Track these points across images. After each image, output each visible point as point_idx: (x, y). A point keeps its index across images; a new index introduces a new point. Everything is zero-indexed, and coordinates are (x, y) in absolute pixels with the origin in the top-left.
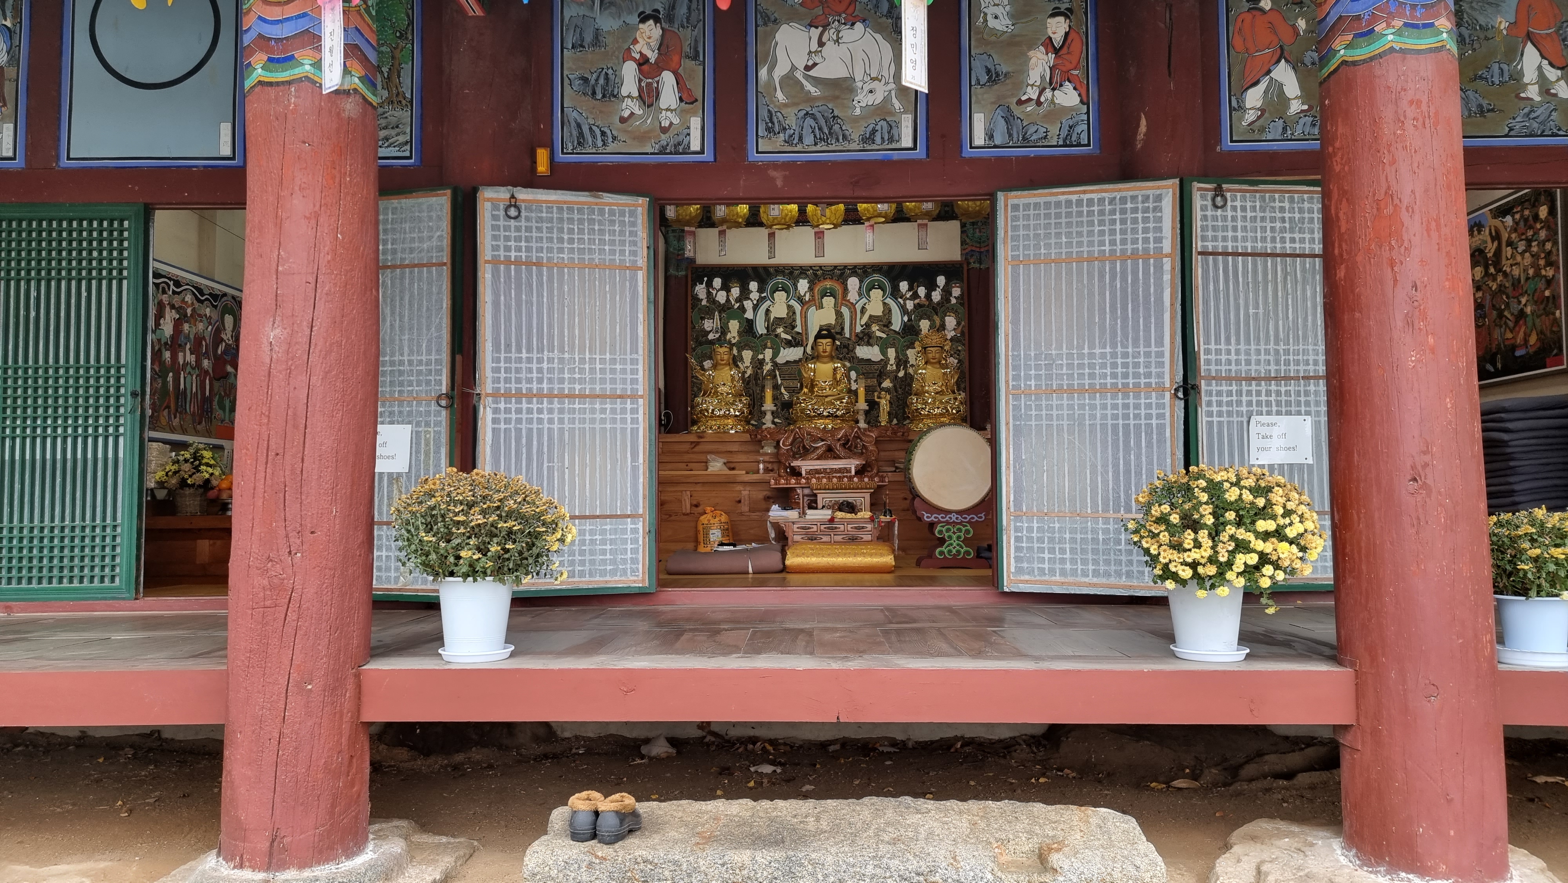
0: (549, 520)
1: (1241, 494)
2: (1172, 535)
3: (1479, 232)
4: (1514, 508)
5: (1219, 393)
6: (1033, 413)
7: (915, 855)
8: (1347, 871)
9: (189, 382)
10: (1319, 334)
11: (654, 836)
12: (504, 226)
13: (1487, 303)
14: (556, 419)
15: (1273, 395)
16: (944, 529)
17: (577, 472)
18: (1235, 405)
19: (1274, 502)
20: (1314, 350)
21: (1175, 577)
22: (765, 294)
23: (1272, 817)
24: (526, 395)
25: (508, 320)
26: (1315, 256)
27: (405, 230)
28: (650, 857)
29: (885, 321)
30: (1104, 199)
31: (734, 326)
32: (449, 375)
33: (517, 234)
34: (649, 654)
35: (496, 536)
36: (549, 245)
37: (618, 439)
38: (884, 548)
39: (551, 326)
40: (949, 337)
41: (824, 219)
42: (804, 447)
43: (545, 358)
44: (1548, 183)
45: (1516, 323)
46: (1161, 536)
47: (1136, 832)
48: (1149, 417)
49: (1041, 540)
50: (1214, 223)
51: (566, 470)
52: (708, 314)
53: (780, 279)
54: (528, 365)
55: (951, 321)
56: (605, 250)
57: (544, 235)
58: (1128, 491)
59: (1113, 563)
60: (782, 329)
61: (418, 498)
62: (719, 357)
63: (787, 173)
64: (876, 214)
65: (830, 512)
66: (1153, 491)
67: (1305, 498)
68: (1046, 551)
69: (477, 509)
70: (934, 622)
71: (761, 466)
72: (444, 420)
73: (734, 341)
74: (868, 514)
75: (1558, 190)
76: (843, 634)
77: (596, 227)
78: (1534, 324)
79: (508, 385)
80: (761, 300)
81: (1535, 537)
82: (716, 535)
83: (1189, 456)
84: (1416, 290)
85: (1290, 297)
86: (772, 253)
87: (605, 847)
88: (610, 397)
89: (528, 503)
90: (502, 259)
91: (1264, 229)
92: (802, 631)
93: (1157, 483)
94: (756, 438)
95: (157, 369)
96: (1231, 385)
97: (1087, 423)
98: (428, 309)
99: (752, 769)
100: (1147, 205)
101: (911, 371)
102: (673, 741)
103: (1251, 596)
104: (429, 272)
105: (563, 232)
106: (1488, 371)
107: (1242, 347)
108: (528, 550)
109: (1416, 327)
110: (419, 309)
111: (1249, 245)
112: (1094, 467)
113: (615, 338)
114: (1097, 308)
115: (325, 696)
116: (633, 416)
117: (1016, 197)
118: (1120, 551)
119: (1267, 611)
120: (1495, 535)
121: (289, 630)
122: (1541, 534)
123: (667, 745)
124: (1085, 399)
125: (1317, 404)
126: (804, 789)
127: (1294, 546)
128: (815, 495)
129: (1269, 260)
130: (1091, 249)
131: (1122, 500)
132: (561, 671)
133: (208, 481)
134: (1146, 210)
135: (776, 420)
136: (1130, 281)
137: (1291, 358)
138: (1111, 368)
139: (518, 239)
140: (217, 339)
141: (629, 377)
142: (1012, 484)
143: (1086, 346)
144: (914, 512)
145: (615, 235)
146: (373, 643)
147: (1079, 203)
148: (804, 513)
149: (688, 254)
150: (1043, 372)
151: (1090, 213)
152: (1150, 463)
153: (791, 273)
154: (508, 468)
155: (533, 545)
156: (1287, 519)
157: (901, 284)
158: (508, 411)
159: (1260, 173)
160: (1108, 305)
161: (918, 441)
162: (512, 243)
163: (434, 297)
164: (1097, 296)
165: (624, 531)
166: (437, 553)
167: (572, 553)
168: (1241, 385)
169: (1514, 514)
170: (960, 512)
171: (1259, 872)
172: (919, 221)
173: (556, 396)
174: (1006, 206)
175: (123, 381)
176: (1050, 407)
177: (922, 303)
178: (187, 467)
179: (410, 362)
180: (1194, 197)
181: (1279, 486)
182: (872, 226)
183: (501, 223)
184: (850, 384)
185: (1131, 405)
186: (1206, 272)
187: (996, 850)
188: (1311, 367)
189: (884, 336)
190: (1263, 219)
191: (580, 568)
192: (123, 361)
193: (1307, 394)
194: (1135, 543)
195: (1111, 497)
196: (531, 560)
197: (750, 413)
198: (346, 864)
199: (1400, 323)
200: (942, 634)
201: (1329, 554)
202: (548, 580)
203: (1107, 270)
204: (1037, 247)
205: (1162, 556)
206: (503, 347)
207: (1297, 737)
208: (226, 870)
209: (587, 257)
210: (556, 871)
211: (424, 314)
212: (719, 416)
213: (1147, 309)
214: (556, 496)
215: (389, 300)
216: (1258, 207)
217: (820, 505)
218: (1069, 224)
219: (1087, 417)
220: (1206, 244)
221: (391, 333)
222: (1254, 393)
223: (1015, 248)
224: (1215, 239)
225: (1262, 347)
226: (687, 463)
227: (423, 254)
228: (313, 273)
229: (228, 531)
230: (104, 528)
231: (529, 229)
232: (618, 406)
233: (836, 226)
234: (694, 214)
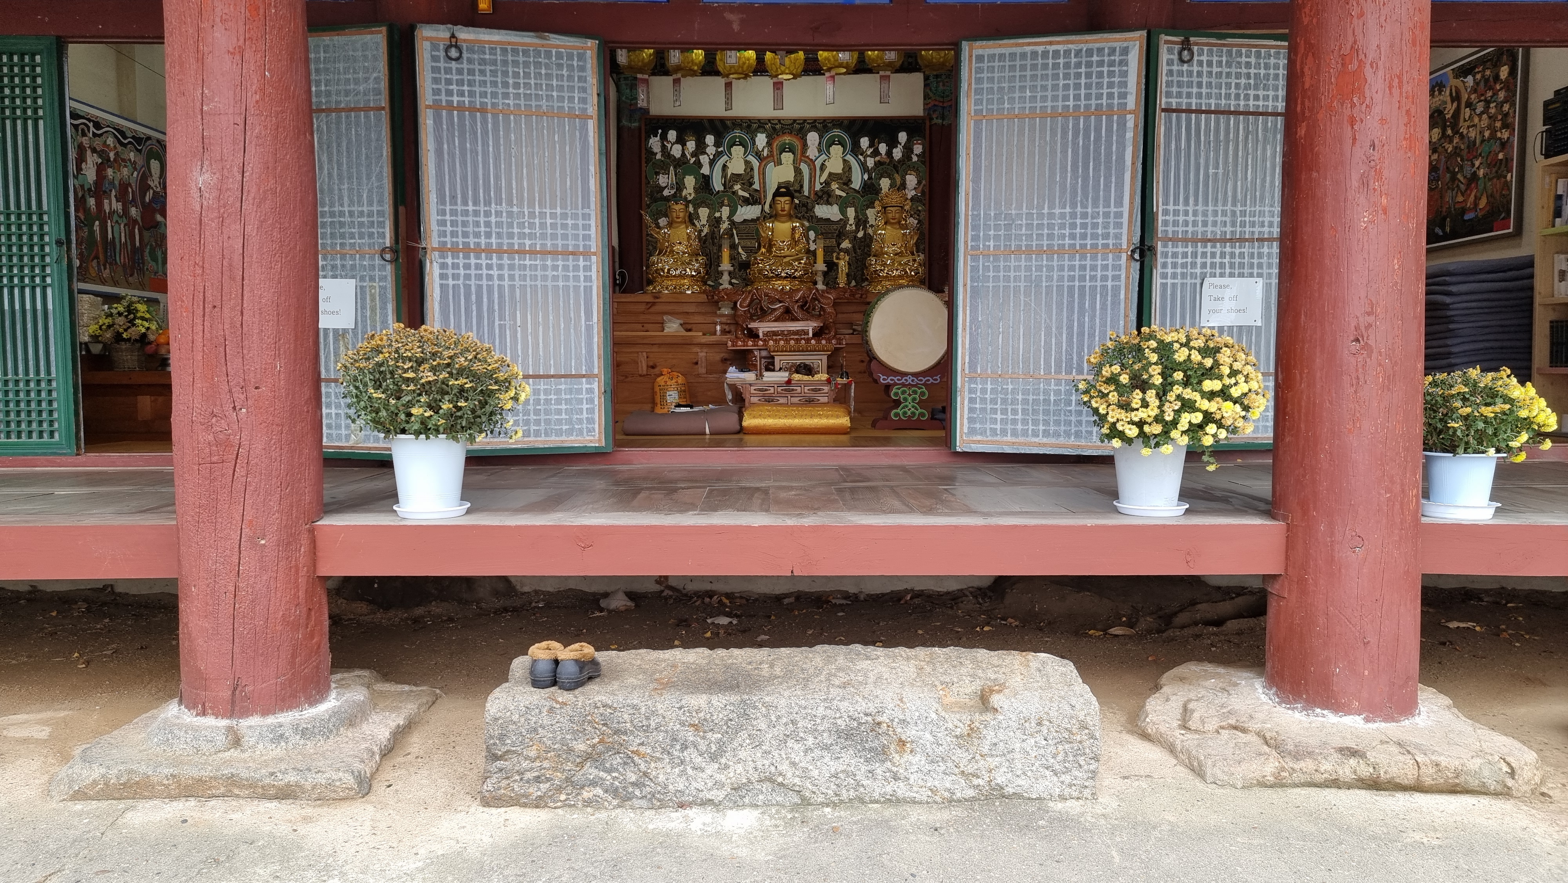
0: (502, 378)
1: (1190, 355)
2: (1120, 395)
3: (1440, 92)
4: (1449, 368)
5: (1175, 255)
6: (991, 274)
7: (864, 698)
8: (1267, 707)
9: (117, 231)
10: (1276, 195)
11: (614, 682)
12: (445, 68)
13: (1442, 167)
14: (506, 276)
15: (1227, 257)
16: (899, 391)
17: (530, 331)
18: (1189, 267)
19: (1221, 362)
20: (1270, 211)
21: (1121, 435)
22: (721, 149)
23: (1200, 660)
24: (474, 250)
25: (452, 170)
26: (1278, 114)
27: (339, 70)
28: (610, 702)
29: (845, 179)
30: (1070, 51)
31: (690, 181)
32: (392, 227)
33: (459, 77)
34: (606, 511)
35: (447, 393)
36: (494, 90)
37: (571, 297)
38: (841, 411)
39: (497, 178)
40: (909, 197)
41: (783, 68)
42: (762, 309)
43: (493, 212)
44: (1510, 42)
45: (1468, 186)
46: (1110, 396)
47: (1074, 675)
48: (1104, 278)
49: (994, 401)
50: (1179, 79)
51: (519, 329)
52: (662, 168)
53: (737, 133)
54: (475, 219)
55: (911, 180)
56: (552, 96)
57: (488, 78)
58: (1080, 353)
59: (1062, 423)
60: (739, 186)
61: (365, 354)
62: (674, 214)
63: (745, 16)
64: (837, 64)
65: (787, 374)
66: (1105, 352)
67: (1252, 358)
68: (999, 412)
69: (427, 366)
70: (887, 481)
71: (718, 328)
72: (389, 274)
73: (690, 198)
74: (824, 376)
75: (1520, 49)
76: (798, 492)
77: (543, 72)
78: (1485, 188)
79: (454, 240)
80: (718, 155)
81: (1467, 396)
82: (672, 396)
83: (1142, 317)
84: (1374, 150)
85: (1250, 157)
86: (729, 105)
87: (565, 693)
88: (562, 253)
89: (480, 361)
90: (444, 104)
91: (1229, 86)
92: (758, 489)
93: (1109, 344)
94: (713, 299)
95: (82, 217)
96: (1187, 247)
97: (1044, 284)
98: (367, 157)
99: (709, 621)
100: (1113, 58)
101: (870, 231)
102: (631, 595)
103: (1193, 455)
104: (367, 117)
105: (508, 76)
106: (1437, 234)
107: (1200, 208)
108: (481, 408)
109: (1371, 187)
110: (358, 157)
111: (1213, 102)
112: (1048, 329)
113: (566, 191)
114: (1058, 166)
115: (279, 551)
116: (586, 274)
117: (981, 47)
118: (1070, 411)
119: (1208, 468)
120: (1429, 394)
121: (239, 486)
122: (1473, 393)
123: (626, 598)
124: (1043, 260)
125: (1270, 266)
126: (759, 639)
127: (1237, 405)
128: (773, 357)
129: (1232, 118)
130: (1055, 104)
131: (1075, 362)
132: (518, 527)
133: (144, 336)
134: (1112, 64)
135: (734, 281)
136: (1092, 139)
137: (1247, 219)
138: (1070, 229)
139: (460, 83)
140: (144, 187)
141: (581, 232)
142: (967, 346)
143: (1046, 206)
144: (871, 374)
145: (563, 81)
146: (326, 499)
147: (1045, 54)
148: (762, 376)
149: (641, 104)
150: (1002, 233)
151: (1056, 66)
152: (1103, 325)
153: (749, 126)
154: (458, 326)
155: (486, 403)
156: (1233, 379)
157: (862, 140)
158: (455, 266)
159: (1228, 25)
160: (1069, 163)
161: (876, 303)
162: (454, 87)
163: (373, 144)
164: (1059, 154)
165: (579, 391)
166: (387, 410)
167: (526, 413)
168: (1197, 247)
169: (1449, 374)
170: (916, 375)
171: (1185, 709)
172: (882, 73)
173: (505, 252)
174: (971, 56)
175: (46, 228)
176: (1007, 269)
177: (882, 160)
178: (121, 320)
179: (351, 213)
180: (1161, 51)
181: (1227, 346)
182: (833, 77)
183: (442, 64)
184: (809, 244)
185: (1088, 266)
186: (1168, 130)
187: (941, 692)
188: (1266, 229)
189: (844, 195)
190: (1228, 75)
191: (535, 428)
192: (45, 208)
193: (1260, 255)
194: (1085, 403)
195: (1064, 359)
196: (484, 419)
197: (707, 273)
198: (310, 711)
199: (1355, 183)
200: (894, 491)
201: (1271, 414)
202: (503, 440)
203: (1071, 127)
204: (1001, 101)
205: (1110, 415)
206: (448, 199)
207: (1228, 587)
208: (188, 717)
209: (533, 103)
210: (517, 716)
211: (363, 162)
212: (675, 276)
213: (1108, 168)
214: (509, 355)
215: (325, 147)
216: (1224, 62)
217: (777, 367)
218: (1034, 77)
219: (1044, 279)
220: (1170, 100)
221: (329, 182)
222: (1209, 254)
223: (978, 102)
224: (1179, 95)
225: (1220, 208)
226: (643, 324)
227: (359, 97)
228: (241, 114)
229: (169, 387)
230: (38, 382)
231: (471, 72)
232: (571, 263)
233: (795, 77)
234: (646, 61)
